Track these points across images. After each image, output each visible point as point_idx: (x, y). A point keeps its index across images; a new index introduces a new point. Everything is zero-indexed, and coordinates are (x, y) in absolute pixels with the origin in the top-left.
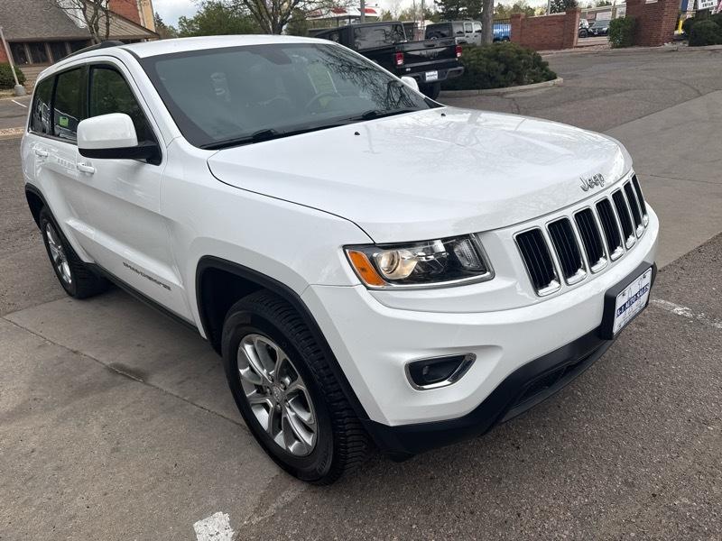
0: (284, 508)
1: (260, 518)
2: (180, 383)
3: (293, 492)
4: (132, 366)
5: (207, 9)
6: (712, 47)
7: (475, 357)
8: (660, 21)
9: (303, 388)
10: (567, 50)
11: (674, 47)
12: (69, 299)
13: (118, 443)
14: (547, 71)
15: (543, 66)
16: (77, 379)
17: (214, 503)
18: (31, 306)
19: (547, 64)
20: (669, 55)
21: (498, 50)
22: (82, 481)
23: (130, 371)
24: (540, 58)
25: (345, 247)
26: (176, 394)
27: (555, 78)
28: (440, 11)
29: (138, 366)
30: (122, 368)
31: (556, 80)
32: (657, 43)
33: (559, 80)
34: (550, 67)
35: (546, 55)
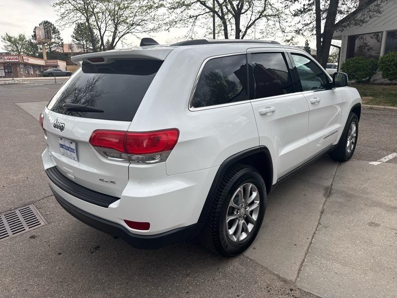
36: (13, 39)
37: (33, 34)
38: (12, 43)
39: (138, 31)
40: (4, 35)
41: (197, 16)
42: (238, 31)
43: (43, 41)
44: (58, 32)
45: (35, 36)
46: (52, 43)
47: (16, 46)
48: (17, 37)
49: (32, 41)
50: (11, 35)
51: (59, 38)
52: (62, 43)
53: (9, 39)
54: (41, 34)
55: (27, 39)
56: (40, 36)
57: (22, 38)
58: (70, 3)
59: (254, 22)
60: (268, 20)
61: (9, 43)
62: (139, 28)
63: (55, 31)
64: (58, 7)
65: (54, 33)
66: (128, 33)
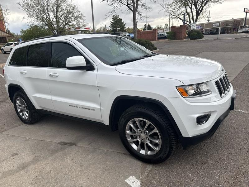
0: (150, 172)
1: (144, 176)
2: (90, 144)
3: (149, 168)
4: (68, 142)
5: (32, 27)
6: (197, 40)
7: (211, 114)
8: (182, 33)
9: (157, 131)
10: (154, 41)
11: (186, 40)
12: (25, 125)
13: (81, 164)
14: (154, 47)
15: (153, 45)
16: (50, 148)
17: (127, 174)
18: (10, 129)
19: (154, 45)
20: (186, 42)
21: (140, 41)
22: (77, 176)
23: (68, 143)
24: (151, 43)
25: (176, 87)
26: (90, 147)
27: (157, 49)
28: (111, 29)
29: (70, 141)
30: (64, 143)
31: (157, 50)
32: (181, 39)
33: (158, 50)
34: (155, 46)
35: (153, 42)
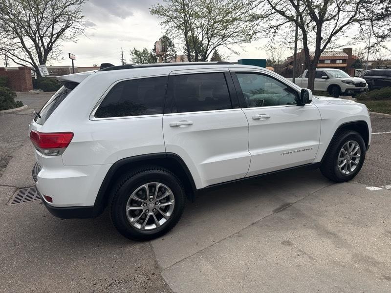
36: (138, 53)
37: (153, 47)
38: (138, 56)
39: (229, 43)
40: (132, 50)
41: (278, 26)
42: (319, 39)
43: (160, 53)
44: (174, 45)
45: (154, 50)
46: (167, 55)
47: (140, 58)
48: (142, 51)
49: (153, 54)
50: (137, 50)
51: (173, 51)
52: (176, 55)
53: (136, 52)
54: (159, 47)
55: (149, 52)
56: (158, 50)
57: (145, 51)
58: (173, 21)
59: (341, 28)
60: (361, 25)
61: (135, 56)
62: (230, 39)
63: (171, 45)
64: (164, 25)
65: (170, 46)
66: (220, 45)
